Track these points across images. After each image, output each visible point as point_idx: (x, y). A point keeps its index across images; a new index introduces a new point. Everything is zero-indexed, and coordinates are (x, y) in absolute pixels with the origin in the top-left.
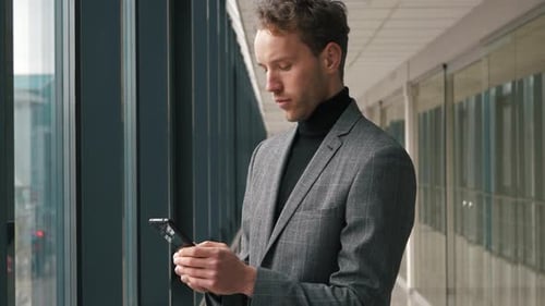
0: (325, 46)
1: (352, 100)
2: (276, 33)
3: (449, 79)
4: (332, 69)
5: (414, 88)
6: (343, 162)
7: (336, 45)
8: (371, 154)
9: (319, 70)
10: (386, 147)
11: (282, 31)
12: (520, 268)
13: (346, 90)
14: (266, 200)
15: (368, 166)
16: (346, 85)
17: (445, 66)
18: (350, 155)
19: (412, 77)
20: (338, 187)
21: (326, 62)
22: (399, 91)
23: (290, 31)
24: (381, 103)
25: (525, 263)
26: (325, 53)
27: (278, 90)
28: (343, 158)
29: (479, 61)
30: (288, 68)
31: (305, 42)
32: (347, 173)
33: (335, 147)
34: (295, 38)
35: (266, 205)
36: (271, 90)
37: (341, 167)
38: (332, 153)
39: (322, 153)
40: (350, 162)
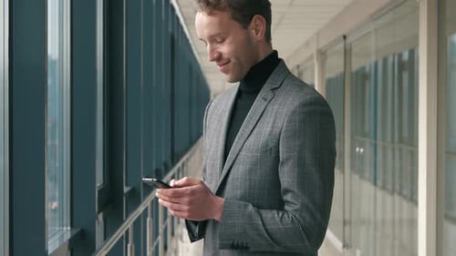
0: (251, 19)
1: (281, 60)
2: (210, 14)
3: (348, 47)
4: (260, 36)
5: (322, 54)
6: (275, 111)
7: (260, 16)
8: (296, 103)
9: (249, 39)
10: (308, 97)
11: (215, 12)
12: (397, 198)
13: (276, 52)
14: (217, 147)
15: (294, 113)
16: (274, 48)
17: (345, 37)
18: (280, 105)
19: (321, 46)
20: (271, 131)
21: (254, 31)
22: (311, 58)
23: (223, 10)
24: (298, 67)
25: (400, 193)
26: (253, 24)
27: (219, 58)
28: (274, 108)
29: (369, 33)
30: (223, 41)
31: (234, 18)
32: (278, 121)
33: (269, 97)
34: (226, 16)
35: (217, 152)
36: (213, 60)
37: (273, 115)
38: (266, 103)
39: (258, 104)
40: (280, 111)
